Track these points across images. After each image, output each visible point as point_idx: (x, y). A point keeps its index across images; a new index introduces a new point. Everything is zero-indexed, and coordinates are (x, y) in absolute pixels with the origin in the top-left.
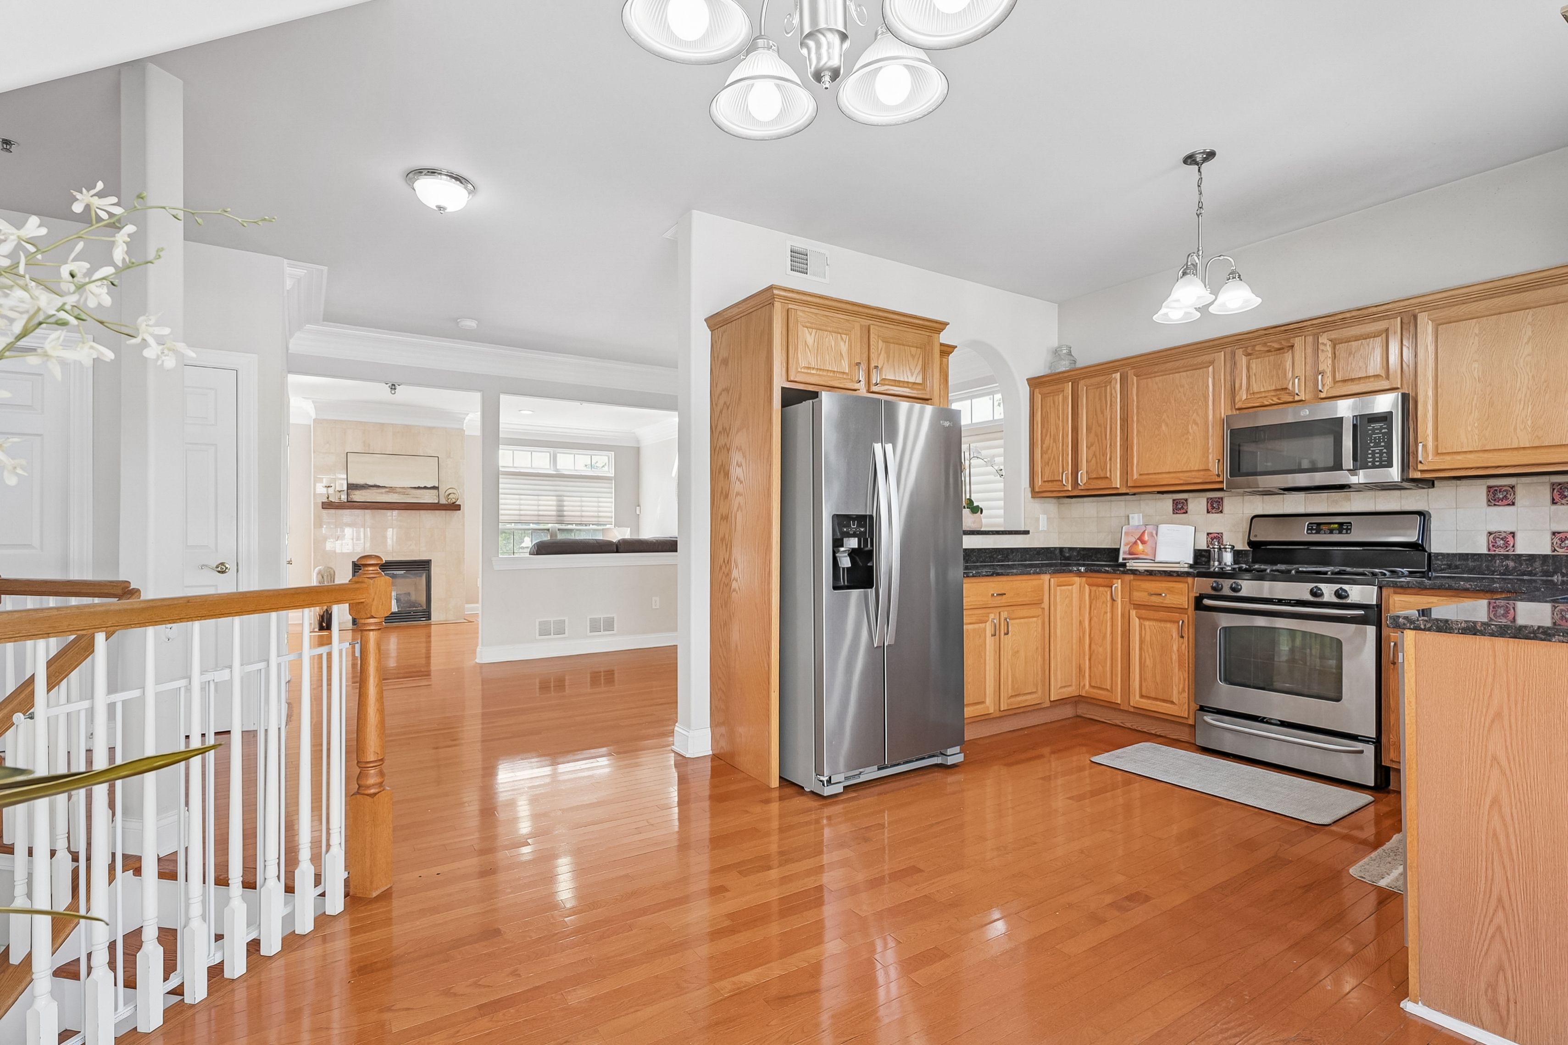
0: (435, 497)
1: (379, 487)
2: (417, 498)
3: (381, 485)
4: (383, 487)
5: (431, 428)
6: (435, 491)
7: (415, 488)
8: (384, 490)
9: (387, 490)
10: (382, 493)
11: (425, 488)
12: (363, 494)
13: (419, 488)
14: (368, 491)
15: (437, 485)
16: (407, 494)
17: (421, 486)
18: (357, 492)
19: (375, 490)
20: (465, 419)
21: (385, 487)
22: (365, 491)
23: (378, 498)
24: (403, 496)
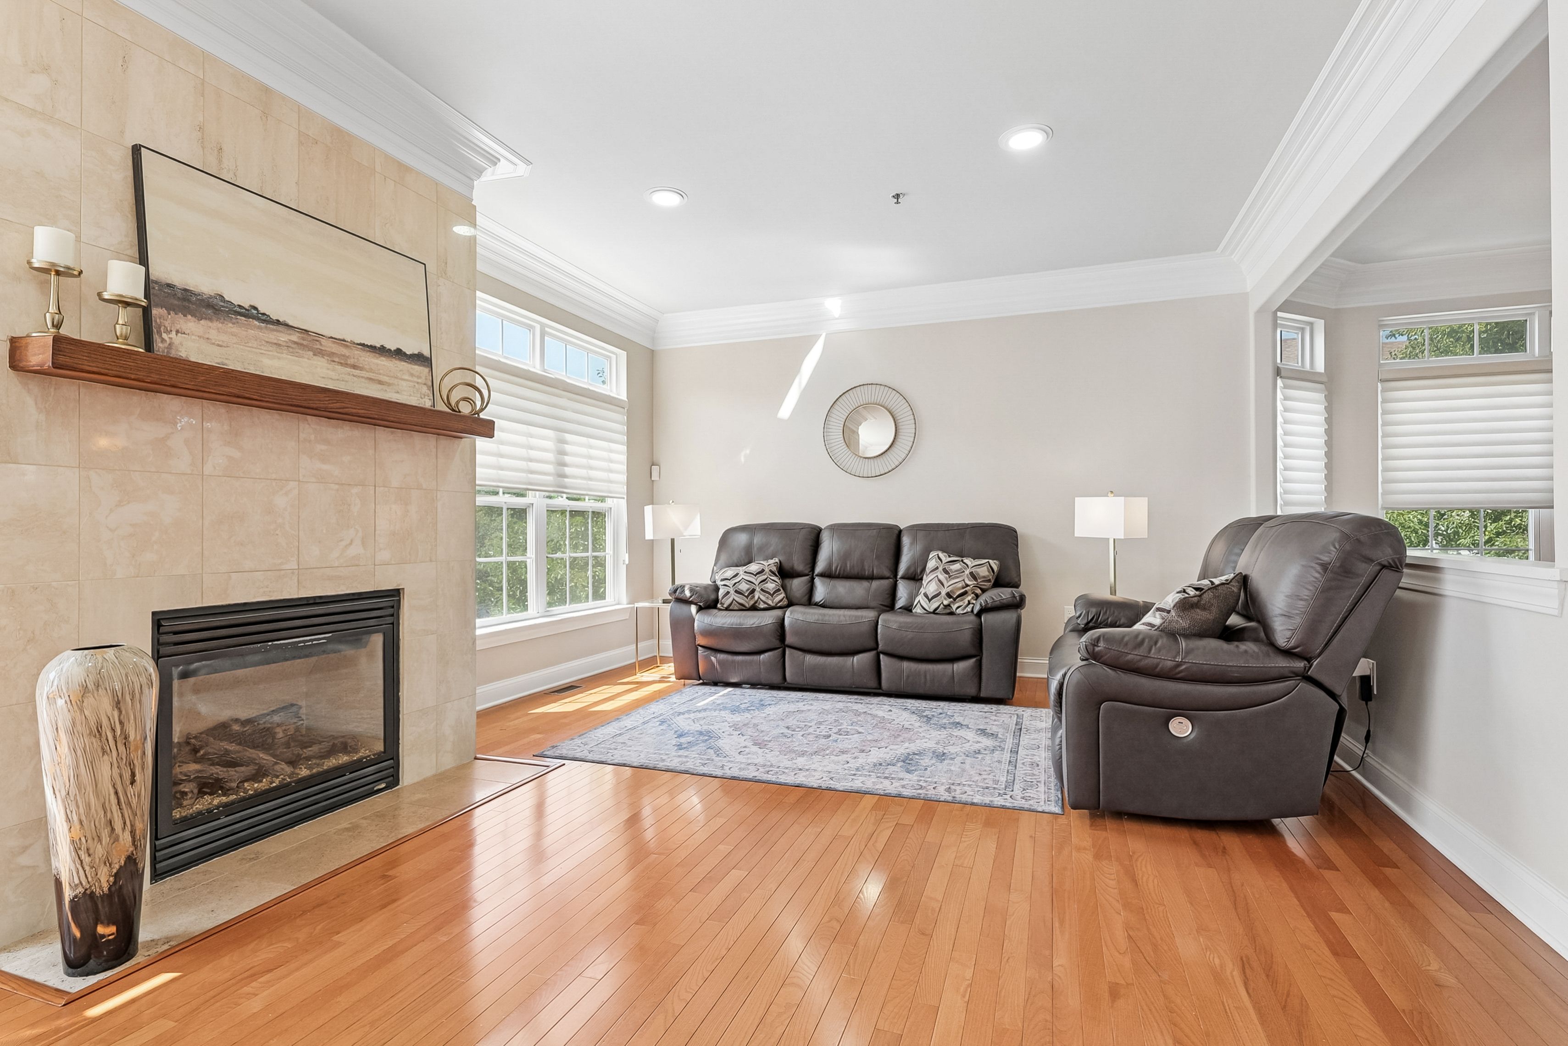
0: (425, 389)
1: (265, 319)
2: (380, 382)
3: (274, 317)
4: (278, 322)
5: (403, 169)
6: (424, 371)
7: (372, 348)
8: (284, 337)
9: (295, 337)
10: (278, 345)
11: (399, 353)
12: (213, 334)
13: (382, 351)
14: (230, 327)
15: (426, 353)
16: (354, 367)
17: (388, 346)
18: (189, 324)
19: (253, 331)
20: (480, 172)
21: (287, 325)
22: (216, 324)
23: (266, 361)
24: (339, 368)
